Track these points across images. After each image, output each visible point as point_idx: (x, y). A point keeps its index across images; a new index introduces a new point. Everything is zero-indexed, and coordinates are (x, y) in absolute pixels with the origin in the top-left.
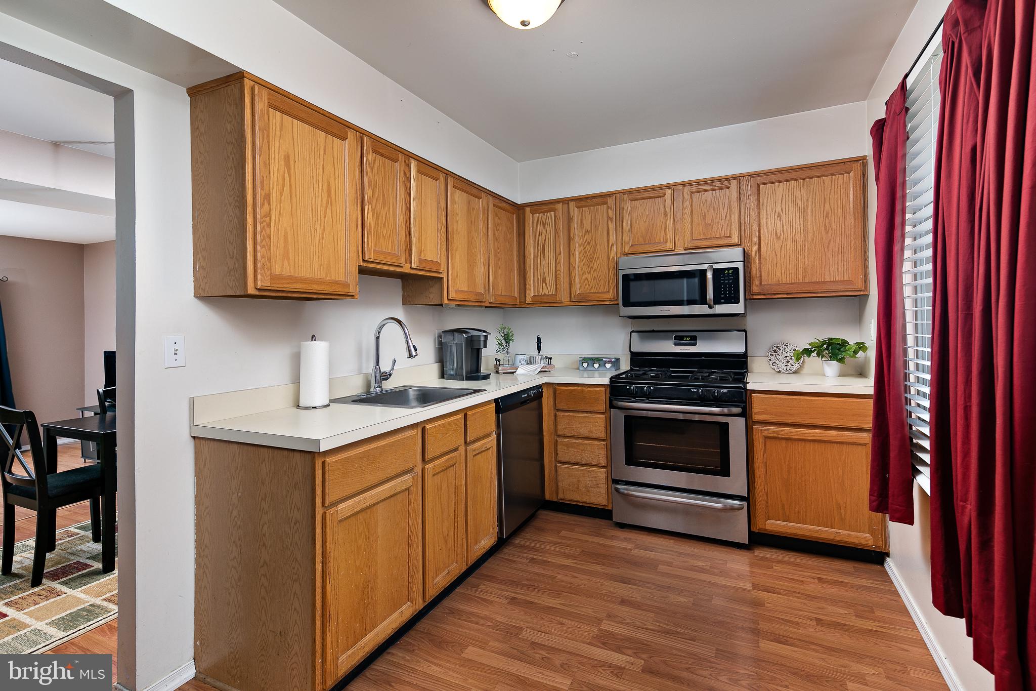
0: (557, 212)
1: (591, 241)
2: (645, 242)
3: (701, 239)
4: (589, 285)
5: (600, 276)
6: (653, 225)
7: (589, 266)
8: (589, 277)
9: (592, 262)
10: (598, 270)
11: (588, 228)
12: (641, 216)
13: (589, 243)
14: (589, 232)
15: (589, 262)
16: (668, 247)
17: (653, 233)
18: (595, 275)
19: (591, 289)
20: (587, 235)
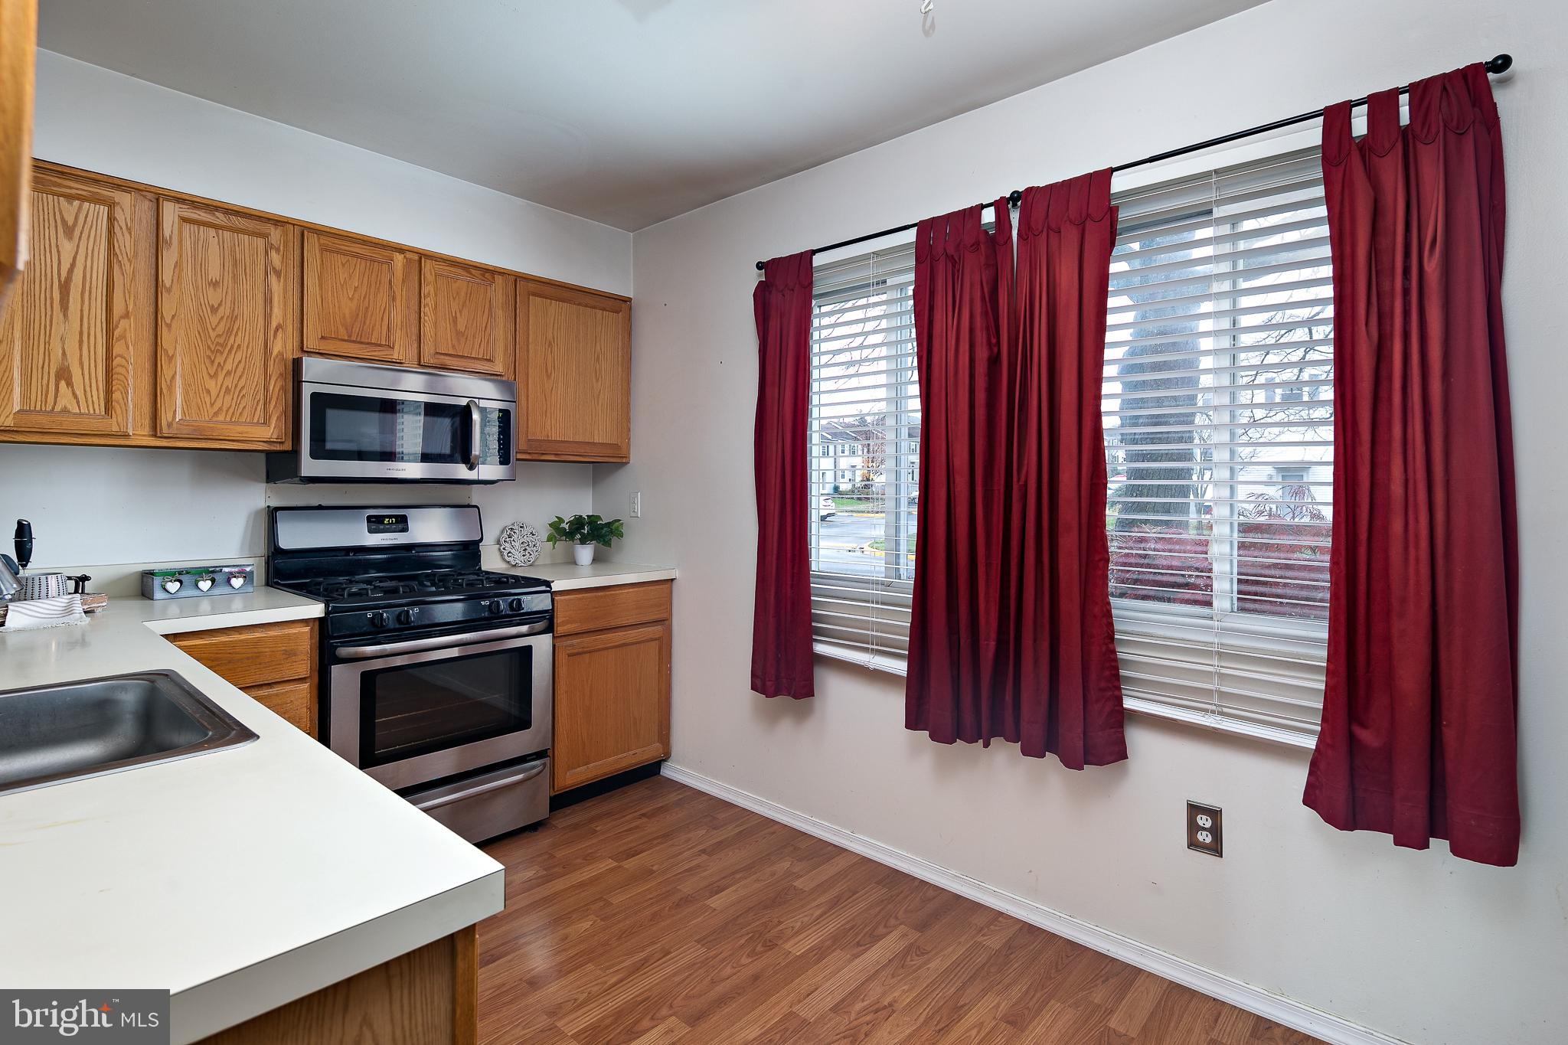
0: (118, 209)
1: (220, 305)
2: (350, 336)
3: (450, 355)
4: (212, 405)
5: (243, 388)
6: (367, 308)
7: (213, 362)
8: (211, 385)
9: (222, 353)
10: (239, 373)
11: (214, 273)
12: (342, 286)
13: (214, 310)
14: (215, 284)
15: (212, 352)
16: (395, 356)
17: (368, 322)
18: (228, 382)
19: (216, 414)
20: (211, 291)
